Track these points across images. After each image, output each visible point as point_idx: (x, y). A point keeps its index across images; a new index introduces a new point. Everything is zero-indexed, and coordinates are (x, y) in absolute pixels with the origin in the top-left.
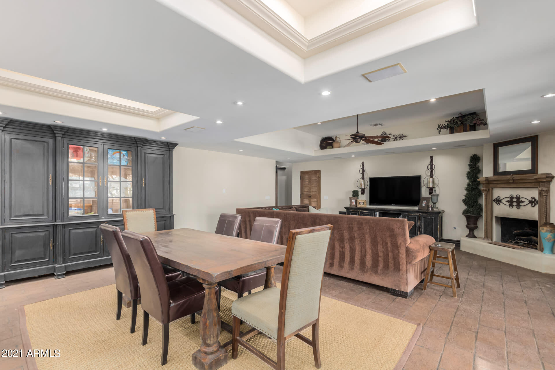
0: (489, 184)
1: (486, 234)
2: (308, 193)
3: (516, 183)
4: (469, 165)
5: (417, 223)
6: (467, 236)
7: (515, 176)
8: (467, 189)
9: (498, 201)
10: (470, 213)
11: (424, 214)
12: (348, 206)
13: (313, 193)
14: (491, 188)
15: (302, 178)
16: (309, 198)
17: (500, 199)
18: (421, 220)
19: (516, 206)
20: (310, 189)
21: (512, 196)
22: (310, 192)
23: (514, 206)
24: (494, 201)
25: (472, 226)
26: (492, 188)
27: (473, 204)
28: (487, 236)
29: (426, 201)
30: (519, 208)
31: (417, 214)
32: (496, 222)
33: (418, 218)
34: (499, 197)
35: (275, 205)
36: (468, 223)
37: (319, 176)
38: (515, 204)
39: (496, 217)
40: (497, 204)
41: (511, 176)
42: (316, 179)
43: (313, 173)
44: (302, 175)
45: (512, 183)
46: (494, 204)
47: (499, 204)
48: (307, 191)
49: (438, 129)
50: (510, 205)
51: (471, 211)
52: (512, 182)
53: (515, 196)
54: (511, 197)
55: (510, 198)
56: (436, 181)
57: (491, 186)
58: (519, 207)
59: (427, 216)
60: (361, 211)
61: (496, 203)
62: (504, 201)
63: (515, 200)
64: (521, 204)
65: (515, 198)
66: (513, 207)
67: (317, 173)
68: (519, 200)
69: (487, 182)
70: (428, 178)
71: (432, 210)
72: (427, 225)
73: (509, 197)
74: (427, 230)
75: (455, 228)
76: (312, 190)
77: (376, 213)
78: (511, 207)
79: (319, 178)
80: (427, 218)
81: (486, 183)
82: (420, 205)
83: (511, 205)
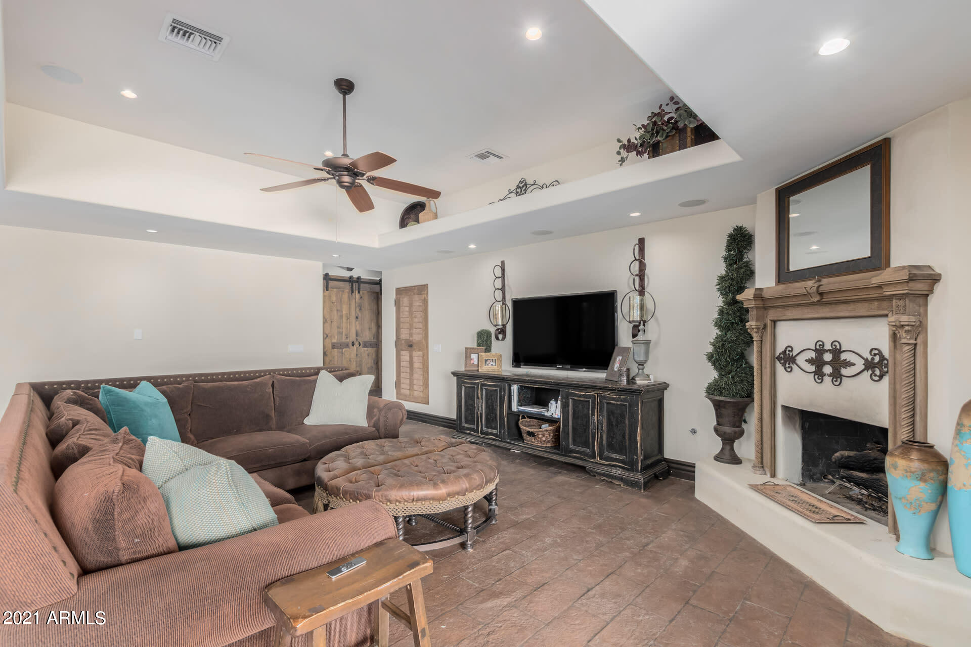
0: (765, 308)
1: (760, 455)
2: (408, 338)
3: (830, 303)
4: (726, 258)
5: (592, 417)
6: (718, 458)
7: (825, 281)
8: (718, 324)
9: (788, 359)
10: (721, 394)
11: (608, 394)
12: (462, 369)
13: (416, 337)
14: (772, 321)
15: (397, 303)
16: (409, 349)
17: (791, 354)
18: (601, 410)
19: (830, 375)
20: (411, 327)
21: (820, 345)
22: (411, 335)
23: (825, 375)
24: (779, 358)
25: (728, 429)
26: (774, 322)
27: (729, 367)
28: (762, 463)
29: (621, 357)
30: (837, 383)
31: (592, 393)
32: (784, 422)
33: (593, 403)
34: (790, 349)
35: (322, 365)
36: (719, 424)
37: (425, 298)
38: (828, 369)
39: (786, 408)
40: (785, 369)
41: (813, 281)
42: (421, 304)
43: (415, 291)
44: (398, 296)
45: (820, 303)
46: (779, 367)
47: (789, 370)
48: (406, 332)
49: (619, 153)
50: (815, 373)
51: (724, 388)
52: (818, 301)
53: (828, 346)
54: (818, 347)
55: (816, 350)
56: (649, 305)
57: (772, 315)
58: (839, 380)
59: (614, 399)
60: (482, 381)
61: (784, 365)
62: (801, 360)
63: (828, 357)
64: (844, 371)
65: (827, 351)
66: (822, 380)
67: (422, 289)
68: (839, 357)
69: (760, 303)
70: (630, 297)
71: (628, 382)
72: (614, 424)
73: (814, 349)
74: (614, 437)
75: (694, 432)
76: (414, 329)
77: (512, 388)
78: (817, 380)
79: (425, 302)
80: (614, 404)
81: (757, 308)
82: (609, 368)
83: (819, 374)
